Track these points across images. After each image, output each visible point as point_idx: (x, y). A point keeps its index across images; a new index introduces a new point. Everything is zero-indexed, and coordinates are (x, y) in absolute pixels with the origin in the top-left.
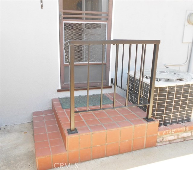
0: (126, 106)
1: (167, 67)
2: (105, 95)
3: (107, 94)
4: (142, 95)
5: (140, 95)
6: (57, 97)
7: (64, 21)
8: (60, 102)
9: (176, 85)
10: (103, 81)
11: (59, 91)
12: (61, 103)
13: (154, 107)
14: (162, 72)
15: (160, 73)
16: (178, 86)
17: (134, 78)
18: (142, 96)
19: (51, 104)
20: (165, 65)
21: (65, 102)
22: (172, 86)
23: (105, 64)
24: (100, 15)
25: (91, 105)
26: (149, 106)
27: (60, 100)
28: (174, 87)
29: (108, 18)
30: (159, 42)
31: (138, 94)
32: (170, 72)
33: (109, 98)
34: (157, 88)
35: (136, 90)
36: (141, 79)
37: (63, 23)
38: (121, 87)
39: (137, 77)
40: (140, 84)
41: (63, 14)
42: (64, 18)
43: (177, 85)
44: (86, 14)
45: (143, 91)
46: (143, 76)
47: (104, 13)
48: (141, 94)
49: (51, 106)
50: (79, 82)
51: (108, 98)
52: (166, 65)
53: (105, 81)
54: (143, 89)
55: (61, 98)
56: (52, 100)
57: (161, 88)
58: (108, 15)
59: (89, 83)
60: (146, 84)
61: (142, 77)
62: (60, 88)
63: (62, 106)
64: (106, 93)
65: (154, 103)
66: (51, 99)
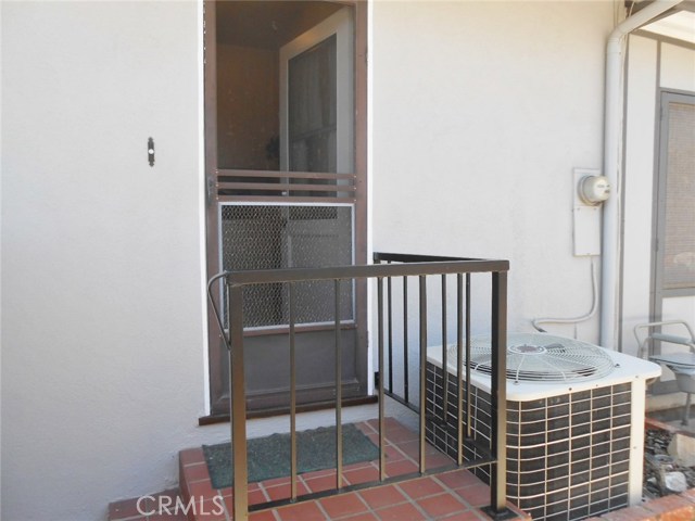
0: (422, 471)
1: (541, 330)
2: (358, 427)
3: (362, 423)
4: (470, 427)
5: (465, 427)
6: (197, 444)
7: (220, 200)
8: (208, 462)
9: (570, 392)
10: (341, 382)
11: (204, 422)
12: (209, 467)
13: (511, 466)
14: (525, 349)
15: (519, 352)
16: (576, 396)
17: (443, 371)
18: (472, 431)
19: (178, 471)
20: (533, 323)
21: (224, 460)
22: (561, 397)
23: (352, 328)
24: (334, 182)
25: (313, 467)
26: (495, 467)
27: (206, 455)
28: (564, 398)
29: (356, 191)
30: (505, 265)
31: (457, 421)
32: (547, 348)
33: (371, 437)
34: (514, 405)
35: (451, 409)
36: (464, 373)
37: (217, 207)
38: (406, 402)
39: (452, 368)
40: (461, 389)
41: (219, 181)
42: (222, 192)
43: (574, 391)
44: (292, 181)
45: (473, 413)
46: (469, 365)
47: (344, 176)
48: (467, 424)
49: (176, 477)
50: (271, 391)
51: (367, 438)
52: (536, 322)
53: (356, 381)
54: (473, 409)
55: (213, 448)
56: (180, 453)
57: (526, 405)
58: (354, 182)
59: (297, 391)
60: (481, 392)
61: (464, 368)
62: (207, 412)
63: (211, 477)
64: (360, 420)
65: (511, 453)
66: (177, 452)
